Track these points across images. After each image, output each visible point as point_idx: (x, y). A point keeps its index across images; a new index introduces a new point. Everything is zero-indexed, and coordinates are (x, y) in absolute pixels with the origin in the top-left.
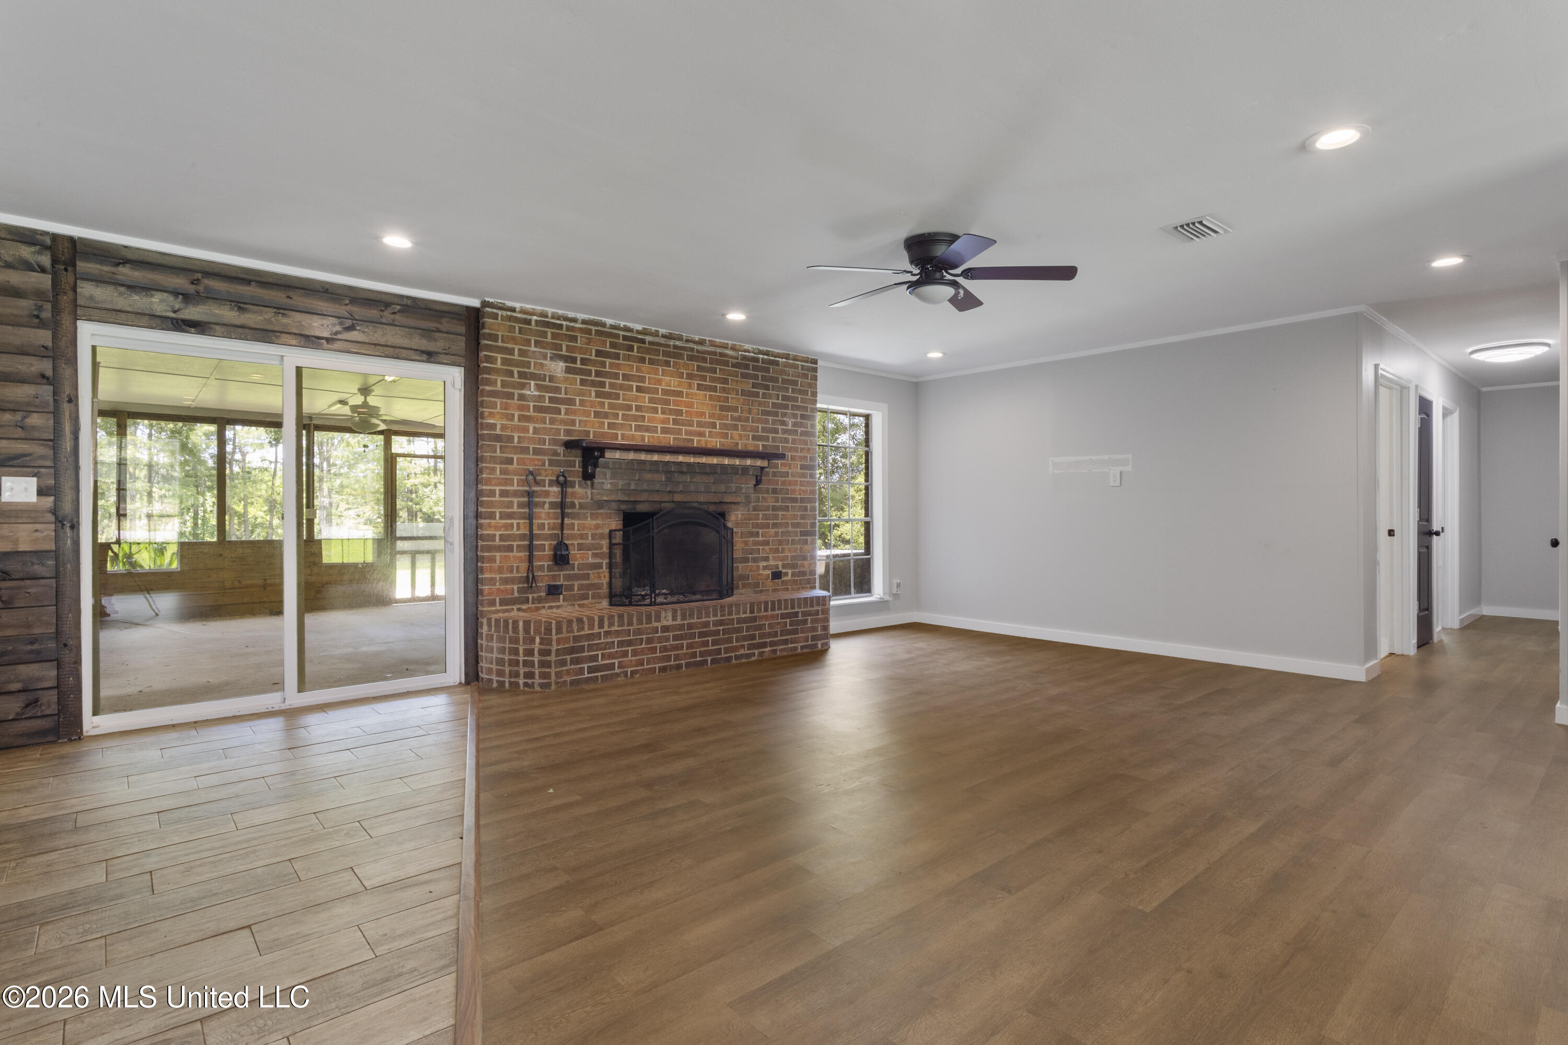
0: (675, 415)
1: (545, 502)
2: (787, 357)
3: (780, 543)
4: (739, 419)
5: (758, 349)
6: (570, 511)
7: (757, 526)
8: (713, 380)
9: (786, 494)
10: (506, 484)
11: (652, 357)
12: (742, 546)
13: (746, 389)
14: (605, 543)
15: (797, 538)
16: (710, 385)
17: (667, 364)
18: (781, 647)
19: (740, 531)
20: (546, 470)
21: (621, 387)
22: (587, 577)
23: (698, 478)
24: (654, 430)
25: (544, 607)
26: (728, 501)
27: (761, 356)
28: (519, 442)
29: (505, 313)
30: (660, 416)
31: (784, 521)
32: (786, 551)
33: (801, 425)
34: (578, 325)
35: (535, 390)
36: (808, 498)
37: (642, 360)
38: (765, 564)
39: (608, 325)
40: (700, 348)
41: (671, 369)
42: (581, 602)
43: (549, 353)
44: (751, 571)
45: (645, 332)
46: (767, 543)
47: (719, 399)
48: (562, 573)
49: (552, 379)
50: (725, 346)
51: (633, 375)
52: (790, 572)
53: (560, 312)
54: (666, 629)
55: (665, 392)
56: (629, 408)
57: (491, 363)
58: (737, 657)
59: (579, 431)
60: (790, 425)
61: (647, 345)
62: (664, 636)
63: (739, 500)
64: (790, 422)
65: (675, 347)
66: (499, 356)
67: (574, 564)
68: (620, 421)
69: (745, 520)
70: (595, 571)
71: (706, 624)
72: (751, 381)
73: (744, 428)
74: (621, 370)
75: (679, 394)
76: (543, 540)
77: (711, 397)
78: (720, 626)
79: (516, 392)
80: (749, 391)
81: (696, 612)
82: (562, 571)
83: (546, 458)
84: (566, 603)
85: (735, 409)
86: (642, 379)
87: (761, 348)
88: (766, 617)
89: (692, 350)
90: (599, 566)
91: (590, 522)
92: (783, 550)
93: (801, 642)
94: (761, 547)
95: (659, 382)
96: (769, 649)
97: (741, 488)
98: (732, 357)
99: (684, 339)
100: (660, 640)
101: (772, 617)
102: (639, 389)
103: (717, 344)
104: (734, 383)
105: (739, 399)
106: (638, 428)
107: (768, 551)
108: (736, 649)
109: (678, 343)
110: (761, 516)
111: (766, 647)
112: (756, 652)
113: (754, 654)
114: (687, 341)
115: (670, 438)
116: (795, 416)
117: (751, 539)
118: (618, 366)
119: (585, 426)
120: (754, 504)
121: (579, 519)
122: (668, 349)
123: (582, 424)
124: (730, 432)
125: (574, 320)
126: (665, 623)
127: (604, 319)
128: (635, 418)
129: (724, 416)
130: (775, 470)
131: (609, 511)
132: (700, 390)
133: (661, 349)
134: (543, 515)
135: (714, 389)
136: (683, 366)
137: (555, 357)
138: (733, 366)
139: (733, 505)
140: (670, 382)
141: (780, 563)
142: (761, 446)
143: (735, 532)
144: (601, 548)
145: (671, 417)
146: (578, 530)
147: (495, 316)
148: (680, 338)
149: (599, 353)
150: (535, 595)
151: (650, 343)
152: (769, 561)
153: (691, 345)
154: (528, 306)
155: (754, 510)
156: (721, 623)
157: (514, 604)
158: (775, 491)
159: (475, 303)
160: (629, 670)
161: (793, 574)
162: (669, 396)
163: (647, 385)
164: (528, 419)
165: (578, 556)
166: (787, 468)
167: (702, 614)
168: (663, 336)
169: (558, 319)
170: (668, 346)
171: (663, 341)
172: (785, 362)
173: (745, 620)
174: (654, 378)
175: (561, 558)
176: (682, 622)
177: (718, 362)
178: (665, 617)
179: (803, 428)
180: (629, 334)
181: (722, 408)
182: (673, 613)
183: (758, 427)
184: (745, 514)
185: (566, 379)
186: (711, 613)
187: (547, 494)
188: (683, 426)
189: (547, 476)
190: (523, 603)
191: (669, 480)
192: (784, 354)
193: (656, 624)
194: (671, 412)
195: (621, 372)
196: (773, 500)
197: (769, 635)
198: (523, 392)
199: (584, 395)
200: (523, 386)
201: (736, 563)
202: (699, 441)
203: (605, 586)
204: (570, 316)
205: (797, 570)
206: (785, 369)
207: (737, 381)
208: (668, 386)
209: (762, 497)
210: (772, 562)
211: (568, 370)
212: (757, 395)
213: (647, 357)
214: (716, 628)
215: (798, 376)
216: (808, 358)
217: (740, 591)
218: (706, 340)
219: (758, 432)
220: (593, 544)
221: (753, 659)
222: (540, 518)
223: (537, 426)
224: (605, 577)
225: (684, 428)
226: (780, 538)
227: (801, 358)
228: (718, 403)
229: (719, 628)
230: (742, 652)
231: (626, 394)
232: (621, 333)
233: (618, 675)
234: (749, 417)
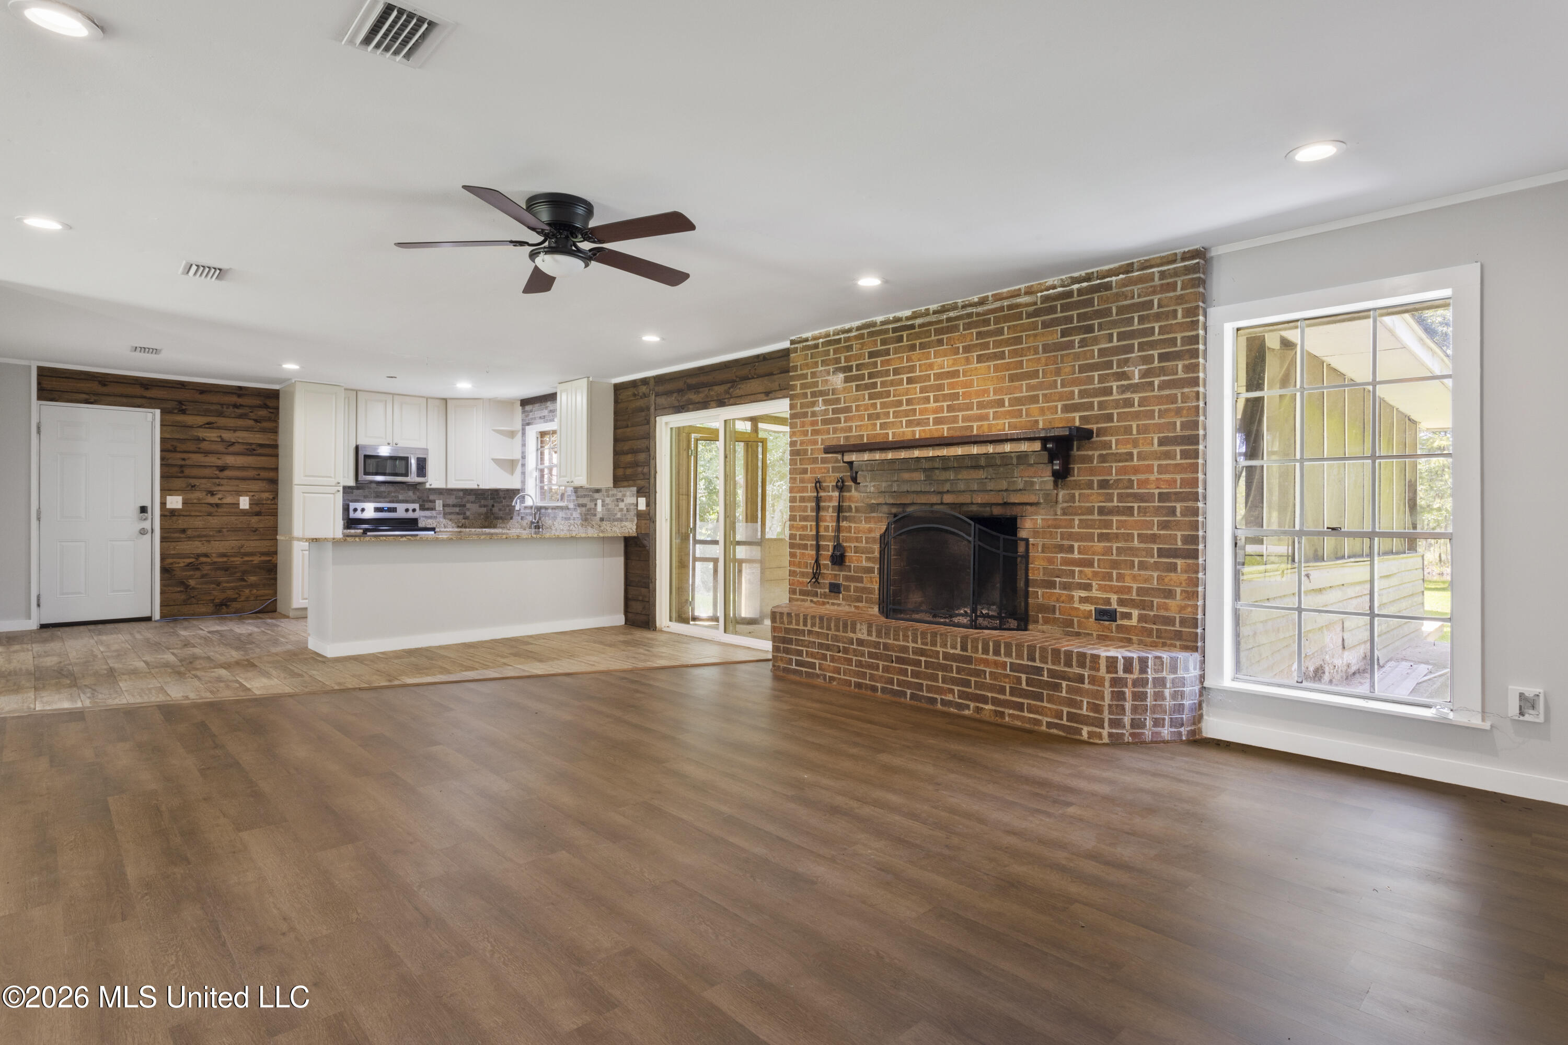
0: (950, 400)
1: (829, 507)
2: (1129, 268)
3: (1115, 564)
4: (1040, 386)
5: (1071, 278)
6: (847, 514)
7: (1071, 536)
8: (998, 344)
9: (1127, 488)
10: (802, 492)
11: (923, 340)
12: (1045, 564)
13: (1050, 342)
14: (876, 547)
15: (1152, 560)
16: (995, 353)
17: (940, 342)
18: (1011, 712)
19: (1041, 543)
20: (830, 476)
21: (892, 383)
22: (860, 580)
23: (964, 474)
24: (925, 422)
25: (828, 603)
26: (1016, 501)
27: (1076, 287)
28: (811, 454)
29: (801, 345)
30: (932, 405)
31: (1122, 531)
32: (1127, 578)
33: (1162, 371)
34: (853, 334)
35: (822, 405)
36: (1176, 493)
37: (913, 348)
38: (1084, 594)
39: (878, 323)
40: (980, 309)
41: (945, 347)
42: (856, 604)
43: (831, 368)
44: (1058, 600)
45: (915, 316)
46: (1090, 564)
47: (1007, 367)
48: (842, 573)
49: (834, 391)
50: (1017, 294)
51: (904, 367)
52: (1135, 613)
53: (839, 327)
54: (861, 642)
55: (938, 376)
56: (900, 403)
57: (794, 390)
58: (944, 702)
59: (855, 436)
60: (1137, 376)
61: (917, 330)
62: (859, 650)
63: (1033, 499)
64: (1136, 373)
65: (949, 320)
66: (798, 383)
67: (850, 566)
68: (891, 420)
69: (1049, 527)
70: (868, 575)
71: (905, 649)
72: (1059, 328)
73: (1047, 398)
74: (892, 365)
75: (955, 374)
76: (827, 541)
77: (997, 370)
78: (922, 656)
79: (809, 410)
80: (1054, 344)
81: (892, 632)
82: (841, 571)
83: (830, 465)
84: (844, 603)
85: (1035, 374)
86: (912, 369)
87: (1076, 275)
88: (986, 662)
89: (970, 315)
90: (870, 570)
91: (864, 525)
92: (1121, 577)
93: (1047, 716)
94: (1077, 569)
95: (931, 366)
96: (989, 707)
97: (1032, 483)
98: (1027, 305)
99: (960, 306)
100: (856, 653)
101: (996, 664)
102: (910, 381)
103: (1005, 295)
104: (1032, 338)
105: (1039, 359)
106: (910, 423)
107: (1090, 575)
108: (939, 690)
109: (952, 314)
110: (1077, 522)
111: (987, 703)
112: (972, 705)
113: (968, 707)
114: (964, 307)
115: (943, 428)
116: (1147, 360)
117: (1059, 556)
118: (888, 362)
119: (860, 430)
120: (1065, 505)
121: (855, 523)
122: (941, 326)
123: (858, 429)
124: (1024, 408)
125: (850, 330)
126: (860, 636)
127: (874, 319)
128: (906, 413)
129: (1015, 387)
130: (1104, 452)
131: (880, 515)
132: (980, 363)
133: (932, 328)
134: (828, 518)
135: (1001, 356)
136: (958, 340)
137: (836, 370)
138: (1029, 316)
139: (1028, 507)
140: (943, 362)
141: (1114, 598)
142: (1077, 419)
143: (1033, 545)
144: (873, 553)
145: (945, 404)
146: (855, 533)
147: (795, 350)
148: (954, 307)
149: (872, 355)
150: (822, 591)
151: (921, 326)
152: (1091, 590)
153: (969, 310)
154: (816, 332)
155: (1064, 514)
156: (922, 652)
157: (808, 595)
158: (1104, 484)
159: (786, 344)
160: (828, 674)
161: (1142, 618)
162: (942, 380)
163: (918, 374)
164: (815, 432)
165: (854, 558)
166: (1128, 446)
167: (899, 635)
168: (935, 312)
169: (838, 334)
170: (941, 322)
171: (933, 318)
172: (1122, 279)
173: (954, 658)
174: (925, 364)
175: (839, 559)
176: (878, 640)
177: (1006, 319)
178: (860, 630)
179: (1164, 375)
180: (899, 324)
181: (1012, 378)
182: (868, 627)
183: (1073, 392)
184: (1048, 519)
185: (844, 388)
186: (911, 638)
187: (830, 499)
188: (959, 411)
189: (830, 482)
190: (813, 596)
191: (928, 478)
192: (1121, 267)
193: (852, 635)
194: (945, 397)
195: (891, 368)
196: (1101, 498)
197: (992, 688)
198: (815, 409)
199: (858, 400)
200: (814, 404)
201: (1033, 587)
202: (979, 427)
203: (877, 592)
204: (847, 328)
205: (1152, 613)
206: (1124, 289)
207: (1035, 336)
208: (941, 368)
209: (1080, 495)
210: (1095, 593)
211: (847, 380)
212: (1070, 345)
213: (917, 342)
214: (917, 658)
215: (1154, 293)
216: (1176, 254)
217: (1040, 627)
218: (987, 297)
219: (1074, 399)
220: (866, 548)
221: (966, 712)
222: (825, 521)
223: (824, 437)
224: (876, 582)
225: (960, 414)
226: (1114, 557)
227: (1158, 261)
228: (1007, 373)
229: (921, 658)
230: (949, 697)
231: (896, 390)
232: (891, 326)
233: (818, 676)
234: (1056, 381)
